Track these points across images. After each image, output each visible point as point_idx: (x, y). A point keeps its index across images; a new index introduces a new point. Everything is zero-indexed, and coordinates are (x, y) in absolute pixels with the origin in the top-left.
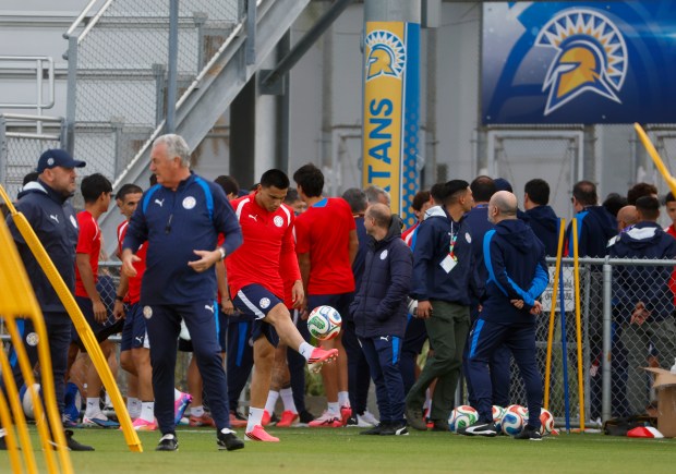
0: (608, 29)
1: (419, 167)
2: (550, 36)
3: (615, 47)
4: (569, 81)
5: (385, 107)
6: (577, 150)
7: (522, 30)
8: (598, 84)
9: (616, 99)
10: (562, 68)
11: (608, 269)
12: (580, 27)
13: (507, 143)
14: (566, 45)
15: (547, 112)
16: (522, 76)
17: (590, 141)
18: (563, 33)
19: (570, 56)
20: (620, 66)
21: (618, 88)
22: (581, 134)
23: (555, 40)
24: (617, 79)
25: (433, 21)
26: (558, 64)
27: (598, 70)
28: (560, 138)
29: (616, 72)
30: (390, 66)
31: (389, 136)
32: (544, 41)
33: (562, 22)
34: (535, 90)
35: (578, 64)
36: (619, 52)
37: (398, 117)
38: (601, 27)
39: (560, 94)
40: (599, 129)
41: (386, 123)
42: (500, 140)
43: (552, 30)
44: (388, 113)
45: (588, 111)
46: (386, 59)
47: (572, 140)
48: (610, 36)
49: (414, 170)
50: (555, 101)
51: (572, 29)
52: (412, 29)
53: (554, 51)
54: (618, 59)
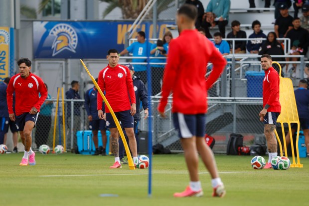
0: (71, 30)
1: (14, 71)
2: (54, 32)
3: (73, 36)
4: (59, 46)
5: (3, 53)
6: (62, 67)
7: (45, 30)
8: (68, 47)
9: (74, 51)
10: (58, 42)
11: (72, 103)
12: (63, 29)
13: (41, 65)
14: (59, 35)
15: (54, 55)
16: (46, 44)
17: (67, 64)
18: (58, 31)
19: (60, 38)
20: (75, 41)
21: (75, 48)
22: (64, 62)
23: (55, 33)
24: (74, 45)
25: (18, 27)
26: (56, 41)
27: (68, 42)
28: (57, 63)
29: (74, 43)
30: (5, 40)
31: (4, 62)
32: (52, 33)
33: (57, 28)
34: (49, 48)
35: (62, 41)
36: (75, 37)
37: (7, 56)
38: (69, 30)
39: (58, 49)
40: (69, 61)
41: (4, 58)
42: (39, 63)
43: (54, 30)
44: (4, 55)
45: (66, 55)
46: (3, 38)
47: (61, 64)
48: (72, 32)
49: (12, 72)
50: (56, 52)
51: (60, 30)
52: (11, 30)
53: (55, 37)
54: (74, 39)
